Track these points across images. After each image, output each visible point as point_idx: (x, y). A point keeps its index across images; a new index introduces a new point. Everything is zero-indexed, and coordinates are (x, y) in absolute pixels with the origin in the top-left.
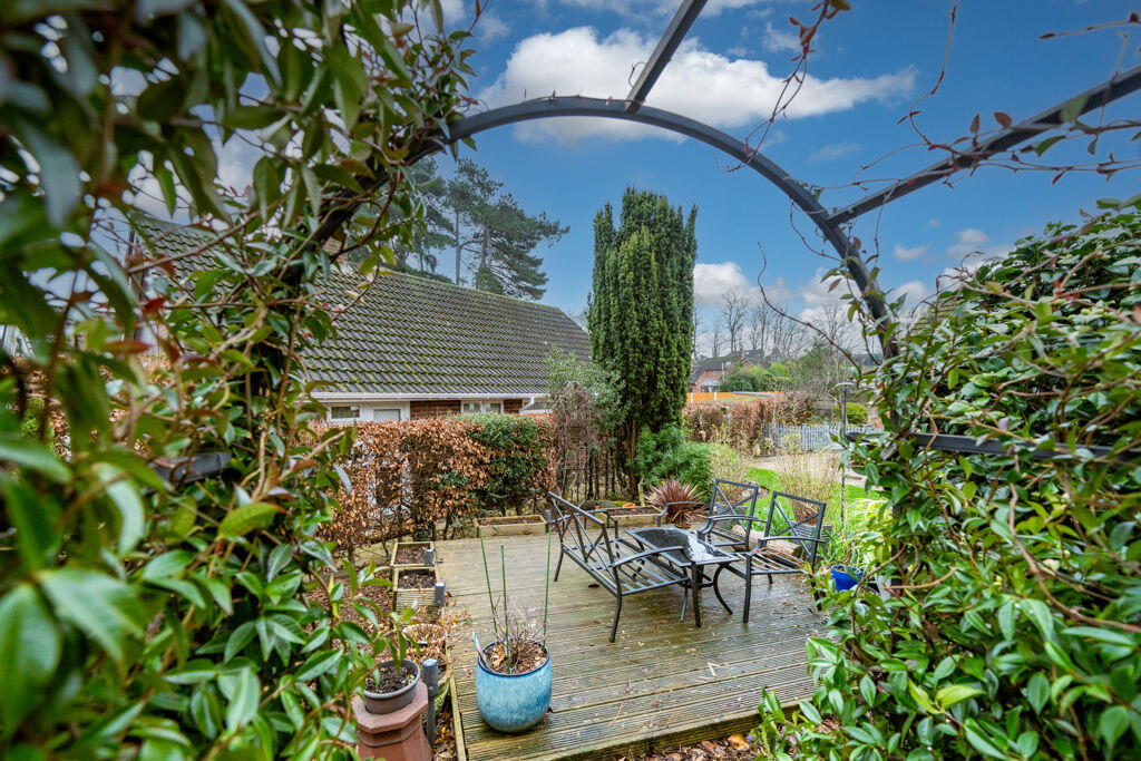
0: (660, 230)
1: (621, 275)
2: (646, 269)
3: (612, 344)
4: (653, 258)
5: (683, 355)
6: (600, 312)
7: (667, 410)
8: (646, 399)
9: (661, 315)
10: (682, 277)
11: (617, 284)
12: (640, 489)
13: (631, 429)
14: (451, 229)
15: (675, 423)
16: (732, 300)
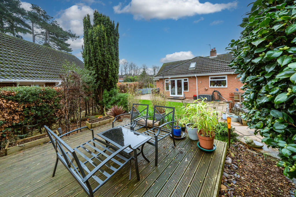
0: (107, 26)
1: (94, 37)
2: (103, 38)
3: (92, 62)
4: (105, 34)
5: (116, 67)
6: (87, 51)
7: (112, 84)
8: (105, 80)
9: (109, 54)
10: (115, 43)
11: (92, 41)
12: (104, 110)
13: (100, 91)
14: (30, 29)
15: (115, 88)
16: (125, 62)
